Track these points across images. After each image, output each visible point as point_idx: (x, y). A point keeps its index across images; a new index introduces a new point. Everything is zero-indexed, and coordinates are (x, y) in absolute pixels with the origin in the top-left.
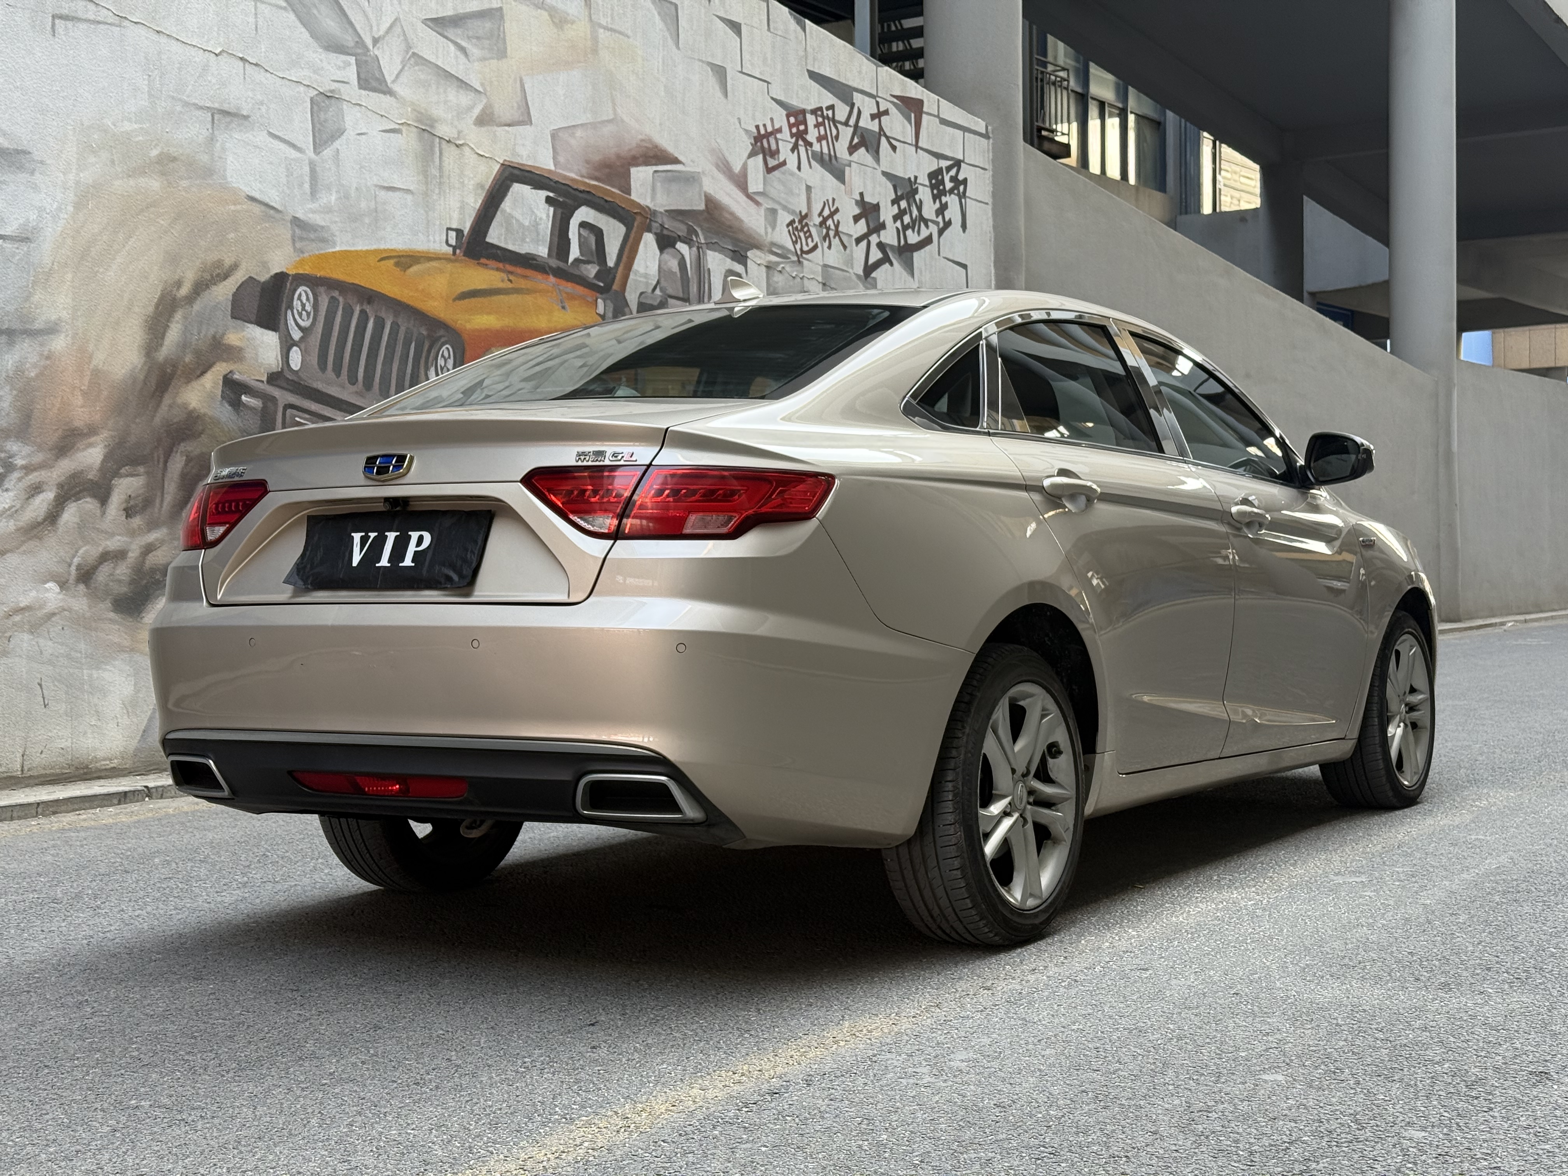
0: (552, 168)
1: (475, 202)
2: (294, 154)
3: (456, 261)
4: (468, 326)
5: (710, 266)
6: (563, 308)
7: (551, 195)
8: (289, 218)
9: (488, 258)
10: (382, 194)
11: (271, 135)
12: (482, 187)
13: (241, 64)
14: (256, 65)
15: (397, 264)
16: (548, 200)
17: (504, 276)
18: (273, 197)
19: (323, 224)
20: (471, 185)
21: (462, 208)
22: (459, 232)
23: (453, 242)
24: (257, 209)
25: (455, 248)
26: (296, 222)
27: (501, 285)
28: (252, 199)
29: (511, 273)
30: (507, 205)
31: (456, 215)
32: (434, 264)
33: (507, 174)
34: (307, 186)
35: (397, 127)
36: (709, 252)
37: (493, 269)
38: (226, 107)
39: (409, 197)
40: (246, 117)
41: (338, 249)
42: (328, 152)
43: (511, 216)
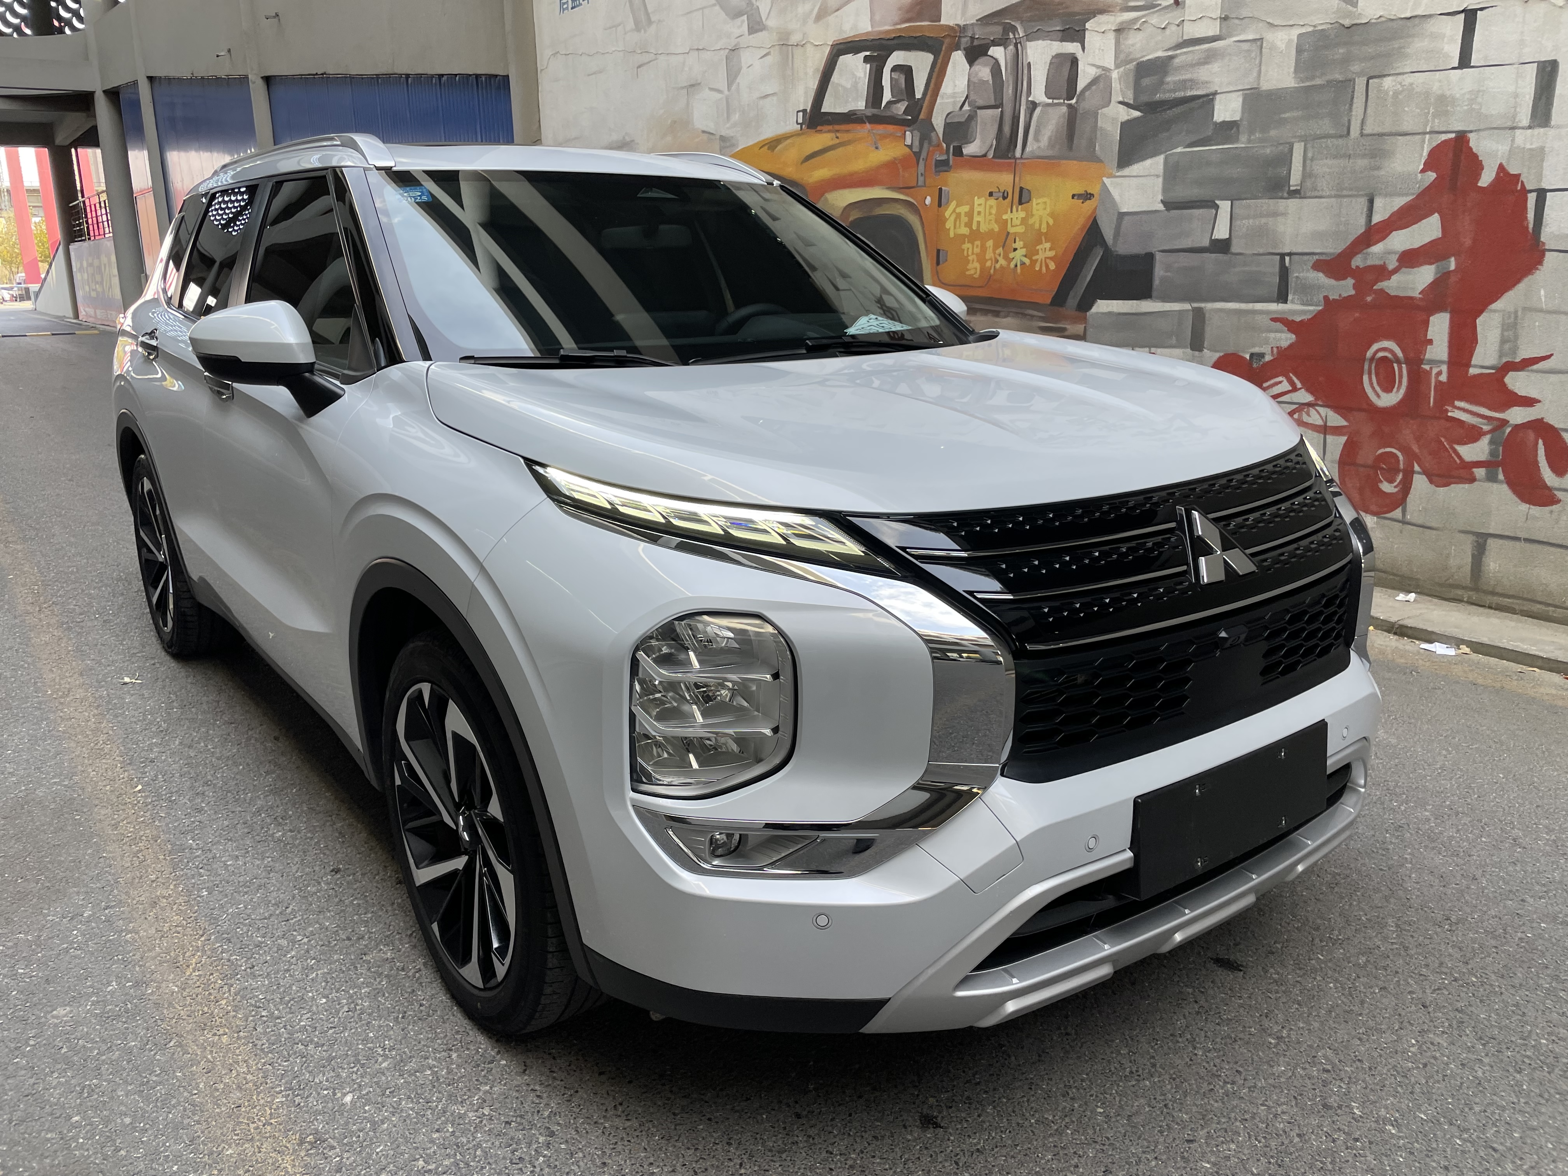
0: (870, 29)
1: (813, 84)
2: (719, 96)
3: (803, 134)
4: (811, 180)
5: (1030, 59)
6: (877, 148)
7: (868, 53)
8: (718, 137)
9: (822, 125)
10: (761, 102)
11: (711, 89)
12: (817, 70)
13: (696, 52)
14: (703, 49)
15: (769, 149)
16: (866, 59)
17: (833, 135)
18: (711, 127)
19: (732, 135)
20: (810, 71)
21: (806, 93)
22: (804, 111)
23: (800, 121)
24: (705, 136)
25: (801, 124)
26: (723, 139)
27: (831, 143)
28: (704, 132)
29: (838, 131)
30: (835, 78)
31: (802, 100)
32: (789, 141)
33: (835, 51)
34: (725, 115)
35: (768, 51)
36: (1030, 45)
37: (825, 132)
38: (693, 82)
39: (775, 98)
40: (699, 84)
41: (740, 148)
42: (734, 87)
43: (838, 85)
